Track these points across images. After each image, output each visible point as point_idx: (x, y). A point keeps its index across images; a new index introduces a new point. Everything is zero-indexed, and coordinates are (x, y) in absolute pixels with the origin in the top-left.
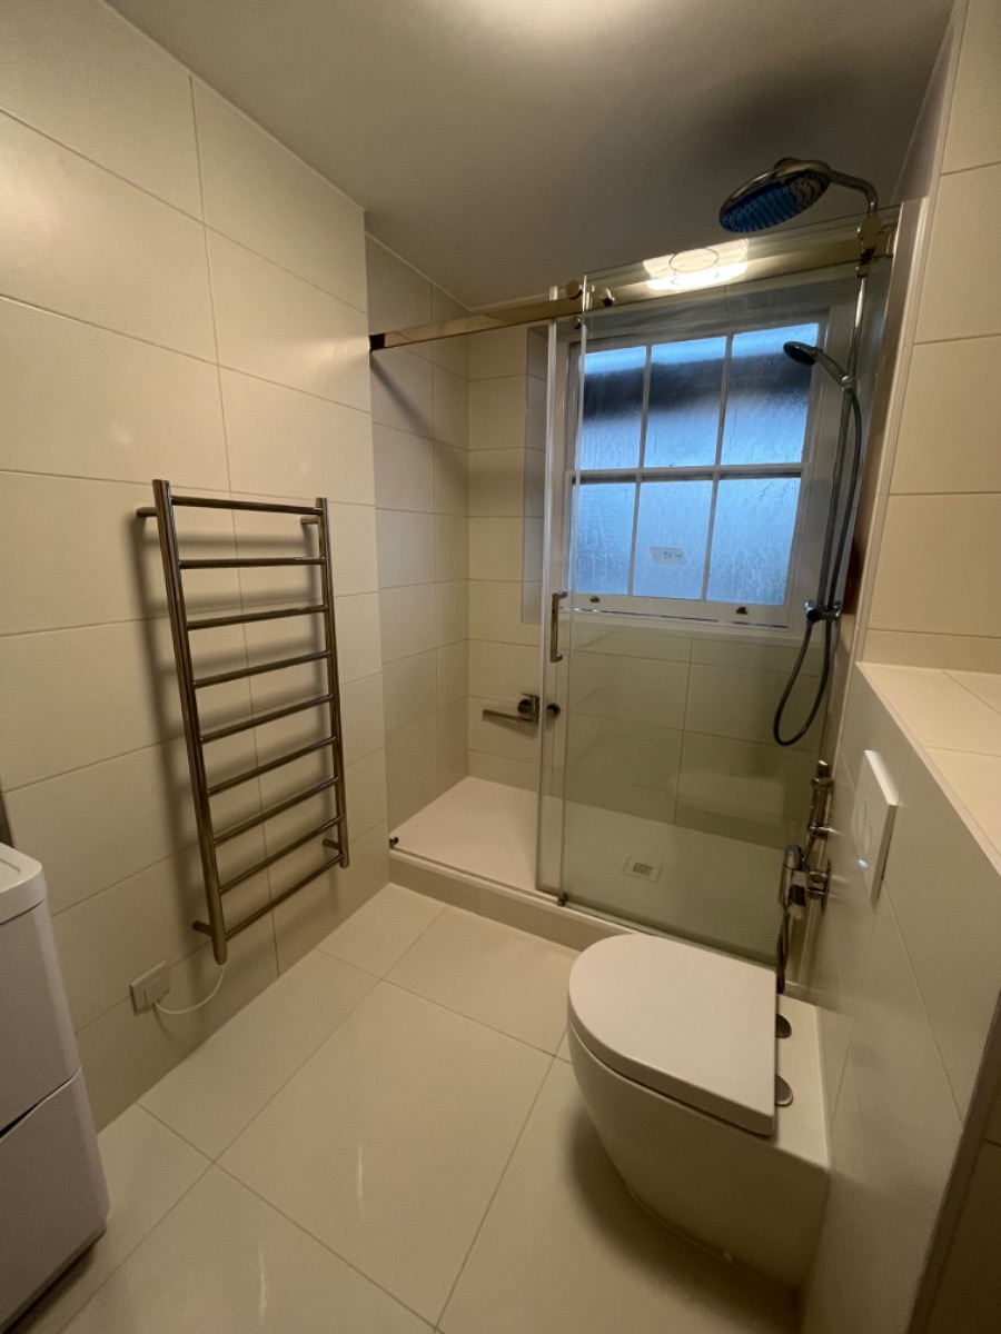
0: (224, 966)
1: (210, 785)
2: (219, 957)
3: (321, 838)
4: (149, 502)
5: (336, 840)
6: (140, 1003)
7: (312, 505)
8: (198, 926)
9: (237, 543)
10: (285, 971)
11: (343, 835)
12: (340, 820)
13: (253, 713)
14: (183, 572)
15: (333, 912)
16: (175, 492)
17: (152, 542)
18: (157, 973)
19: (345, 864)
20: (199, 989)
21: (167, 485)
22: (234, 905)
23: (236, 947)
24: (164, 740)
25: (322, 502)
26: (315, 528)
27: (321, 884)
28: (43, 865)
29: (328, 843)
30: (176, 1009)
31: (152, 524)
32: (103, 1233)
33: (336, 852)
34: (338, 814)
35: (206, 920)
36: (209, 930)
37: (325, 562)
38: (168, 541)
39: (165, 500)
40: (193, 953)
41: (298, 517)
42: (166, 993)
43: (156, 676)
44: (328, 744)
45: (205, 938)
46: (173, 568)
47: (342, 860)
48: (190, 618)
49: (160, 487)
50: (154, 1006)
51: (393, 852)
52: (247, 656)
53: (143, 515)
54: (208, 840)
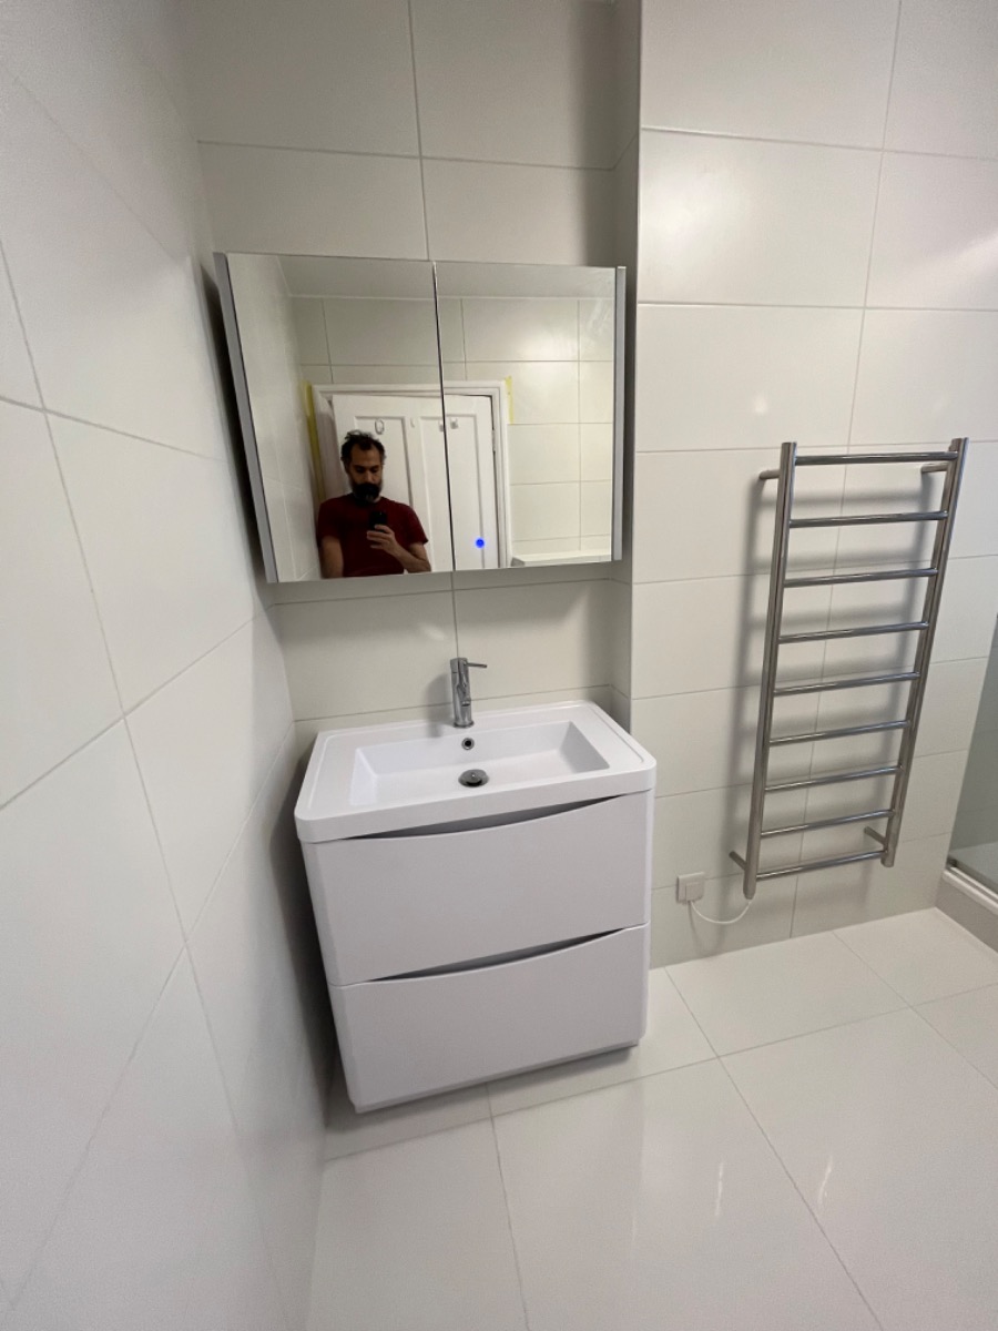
0: (750, 902)
1: (774, 735)
2: (748, 892)
3: (863, 825)
4: (774, 464)
5: (883, 834)
6: (681, 897)
7: (944, 449)
8: (733, 856)
9: (844, 500)
10: (795, 937)
11: (893, 831)
12: (895, 812)
13: (822, 677)
14: (792, 531)
15: (859, 905)
16: (800, 452)
17: (768, 504)
18: (696, 879)
19: (888, 862)
20: (724, 912)
21: (795, 444)
22: (770, 851)
23: (764, 890)
24: (741, 685)
25: (959, 445)
26: (940, 478)
27: (851, 873)
29: (870, 833)
30: (705, 911)
31: (772, 487)
33: (880, 847)
34: (893, 806)
35: (743, 856)
36: (746, 865)
37: (945, 520)
38: (784, 501)
39: (790, 458)
40: (726, 878)
41: (920, 465)
42: (700, 898)
43: (746, 627)
44: (897, 727)
45: (736, 867)
46: (784, 525)
47: (886, 856)
48: (789, 576)
49: (788, 448)
50: (689, 902)
51: (948, 873)
52: (829, 618)
53: (764, 478)
54: (760, 785)
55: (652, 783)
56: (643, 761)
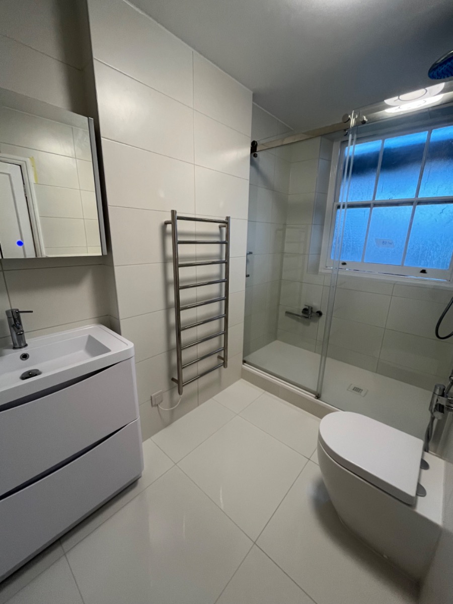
0: (181, 396)
1: (182, 327)
2: (180, 393)
3: (217, 355)
4: (169, 219)
5: (223, 357)
6: (154, 403)
7: (224, 219)
8: (173, 379)
9: (196, 235)
10: (201, 404)
11: (226, 355)
12: (225, 348)
13: (197, 301)
14: (179, 245)
15: (219, 385)
16: (178, 215)
17: (169, 234)
18: (159, 394)
19: (226, 366)
20: (172, 404)
21: (176, 212)
22: (187, 374)
23: (186, 390)
24: (168, 308)
25: (228, 218)
26: (224, 229)
27: (215, 373)
28: (134, 345)
29: (219, 357)
30: (164, 408)
31: (169, 227)
32: (140, 477)
33: (223, 361)
34: (225, 346)
35: (176, 378)
36: (178, 381)
37: (227, 243)
38: (174, 233)
39: (175, 218)
40: (171, 389)
41: (218, 224)
42: (162, 401)
43: (166, 284)
44: (223, 317)
45: (175, 384)
46: (176, 243)
47: (225, 365)
48: (180, 263)
49: (173, 213)
50: (157, 405)
51: (243, 366)
52: (196, 279)
53: (166, 223)
54: (180, 347)
55: (133, 353)
56: (127, 345)
